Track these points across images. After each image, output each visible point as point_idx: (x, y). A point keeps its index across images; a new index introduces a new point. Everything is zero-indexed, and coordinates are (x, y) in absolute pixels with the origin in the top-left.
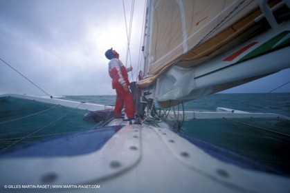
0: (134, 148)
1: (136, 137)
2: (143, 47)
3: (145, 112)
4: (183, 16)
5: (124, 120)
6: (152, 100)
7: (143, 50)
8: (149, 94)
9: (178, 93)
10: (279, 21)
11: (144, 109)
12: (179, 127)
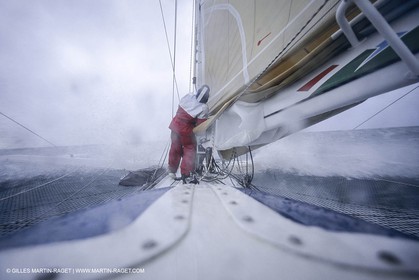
0: (180, 218)
1: (185, 202)
2: (195, 79)
3: (203, 167)
4: (242, 34)
5: (176, 179)
6: (211, 149)
7: (194, 82)
8: (207, 141)
9: (245, 136)
10: (360, 38)
11: (201, 161)
12: (249, 181)
